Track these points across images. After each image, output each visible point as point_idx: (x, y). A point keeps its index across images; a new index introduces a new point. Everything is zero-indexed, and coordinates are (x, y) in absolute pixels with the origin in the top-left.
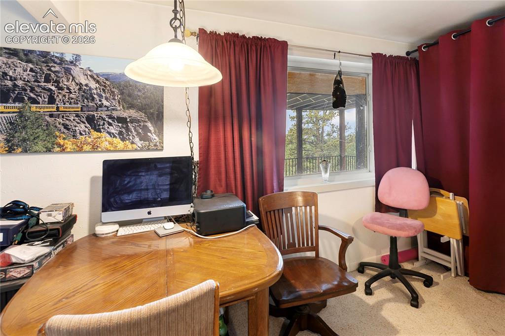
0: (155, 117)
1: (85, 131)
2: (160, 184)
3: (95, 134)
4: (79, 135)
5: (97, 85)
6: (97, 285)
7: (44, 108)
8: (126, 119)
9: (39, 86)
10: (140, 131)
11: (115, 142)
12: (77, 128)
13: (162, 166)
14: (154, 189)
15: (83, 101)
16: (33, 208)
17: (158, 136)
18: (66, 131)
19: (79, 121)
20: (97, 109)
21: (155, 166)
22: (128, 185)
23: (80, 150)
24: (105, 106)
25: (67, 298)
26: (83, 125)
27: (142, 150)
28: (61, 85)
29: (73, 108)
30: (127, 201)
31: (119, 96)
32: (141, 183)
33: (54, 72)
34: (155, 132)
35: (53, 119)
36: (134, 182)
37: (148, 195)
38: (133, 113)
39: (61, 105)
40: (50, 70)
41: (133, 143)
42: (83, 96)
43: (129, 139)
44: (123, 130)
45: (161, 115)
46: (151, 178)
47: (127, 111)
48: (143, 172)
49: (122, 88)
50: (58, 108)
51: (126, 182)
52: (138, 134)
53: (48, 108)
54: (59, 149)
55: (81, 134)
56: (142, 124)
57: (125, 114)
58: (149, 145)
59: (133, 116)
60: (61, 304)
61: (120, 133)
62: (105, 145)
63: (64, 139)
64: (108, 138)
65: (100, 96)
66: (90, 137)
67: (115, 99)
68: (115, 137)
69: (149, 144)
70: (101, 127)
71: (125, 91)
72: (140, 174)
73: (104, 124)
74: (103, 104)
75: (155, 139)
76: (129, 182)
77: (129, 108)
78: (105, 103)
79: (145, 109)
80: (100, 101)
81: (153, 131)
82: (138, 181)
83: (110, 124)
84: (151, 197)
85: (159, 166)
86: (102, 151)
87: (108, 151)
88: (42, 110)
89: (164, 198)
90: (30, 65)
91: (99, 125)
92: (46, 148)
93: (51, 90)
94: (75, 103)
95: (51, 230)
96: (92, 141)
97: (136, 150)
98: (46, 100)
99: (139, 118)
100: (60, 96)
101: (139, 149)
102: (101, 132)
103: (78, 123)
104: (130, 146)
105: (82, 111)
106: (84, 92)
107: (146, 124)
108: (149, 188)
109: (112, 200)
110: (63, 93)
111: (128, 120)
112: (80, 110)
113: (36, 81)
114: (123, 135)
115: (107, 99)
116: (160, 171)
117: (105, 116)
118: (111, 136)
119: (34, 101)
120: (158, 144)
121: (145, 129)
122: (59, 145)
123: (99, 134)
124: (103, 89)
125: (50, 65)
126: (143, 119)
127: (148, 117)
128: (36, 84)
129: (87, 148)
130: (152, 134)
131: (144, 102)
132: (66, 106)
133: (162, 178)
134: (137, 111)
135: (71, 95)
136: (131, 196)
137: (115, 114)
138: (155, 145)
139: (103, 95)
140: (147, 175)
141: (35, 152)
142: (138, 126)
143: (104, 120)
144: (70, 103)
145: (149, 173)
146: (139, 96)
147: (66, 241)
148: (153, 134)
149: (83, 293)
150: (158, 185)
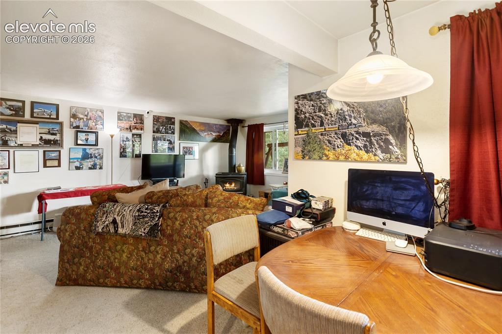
0: (397, 130)
1: (340, 145)
2: (395, 197)
3: (347, 147)
4: (336, 148)
5: (348, 108)
6: (311, 263)
7: (318, 129)
8: (370, 133)
9: (316, 115)
10: (382, 144)
11: (361, 154)
12: (336, 143)
13: (397, 180)
14: (389, 201)
15: (339, 122)
16: (311, 196)
17: (400, 149)
18: (329, 145)
19: (337, 137)
20: (348, 127)
21: (390, 179)
22: (366, 193)
23: (337, 159)
24: (354, 124)
25: (292, 262)
26: (339, 140)
27: (383, 161)
28: (327, 112)
29: (333, 128)
30: (365, 207)
31: (364, 114)
32: (377, 193)
33: (323, 104)
34: (397, 144)
35: (323, 137)
36: (370, 191)
37: (383, 206)
38: (376, 128)
39: (327, 127)
40: (321, 103)
41: (375, 155)
42: (339, 118)
43: (372, 151)
44: (367, 143)
45: (402, 127)
46: (386, 190)
47: (370, 126)
48: (379, 183)
49: (366, 107)
50: (325, 128)
51: (364, 190)
52: (380, 147)
53: (320, 129)
54: (325, 158)
55: (338, 147)
56: (384, 137)
57: (368, 129)
58: (391, 158)
59: (376, 131)
60: (288, 263)
61: (365, 146)
62: (354, 156)
63: (328, 151)
64: (356, 150)
65: (350, 116)
66: (343, 150)
67: (361, 117)
68: (361, 149)
69: (391, 156)
70: (351, 141)
71: (369, 109)
72: (376, 184)
73: (353, 138)
74: (352, 122)
75: (397, 152)
76: (366, 191)
77: (372, 123)
78: (354, 121)
79: (386, 123)
80: (350, 120)
81: (394, 144)
82: (375, 191)
83: (357, 139)
84: (386, 209)
85: (394, 179)
86: (351, 161)
87: (356, 161)
88: (317, 131)
89: (399, 213)
90: (312, 103)
91: (350, 140)
92: (319, 157)
93: (322, 116)
94: (334, 124)
95: (314, 213)
96: (345, 153)
97: (378, 162)
98: (319, 124)
99: (381, 132)
100: (326, 120)
101: (381, 161)
102: (350, 145)
103: (336, 139)
104: (373, 158)
105: (338, 129)
106: (340, 115)
107: (388, 137)
108: (384, 199)
109: (354, 203)
110: (328, 117)
111: (371, 134)
112: (337, 129)
113: (315, 112)
114: (367, 148)
115: (355, 118)
116: (395, 185)
117: (354, 133)
118: (358, 149)
119: (314, 126)
120: (400, 156)
121: (387, 142)
122: (326, 156)
123: (349, 147)
124: (352, 111)
125: (321, 100)
126: (384, 133)
127: (389, 130)
128: (315, 114)
129: (342, 158)
130: (393, 146)
131: (386, 116)
132: (330, 127)
133: (397, 192)
134: (379, 126)
135: (333, 119)
136: (368, 203)
137: (361, 130)
138: (397, 158)
139: (353, 115)
140: (383, 186)
141: (314, 159)
142: (380, 139)
143: (353, 135)
144: (332, 125)
145: (384, 185)
146: (380, 111)
147: (325, 225)
148: (395, 147)
149: (301, 264)
150: (393, 199)
